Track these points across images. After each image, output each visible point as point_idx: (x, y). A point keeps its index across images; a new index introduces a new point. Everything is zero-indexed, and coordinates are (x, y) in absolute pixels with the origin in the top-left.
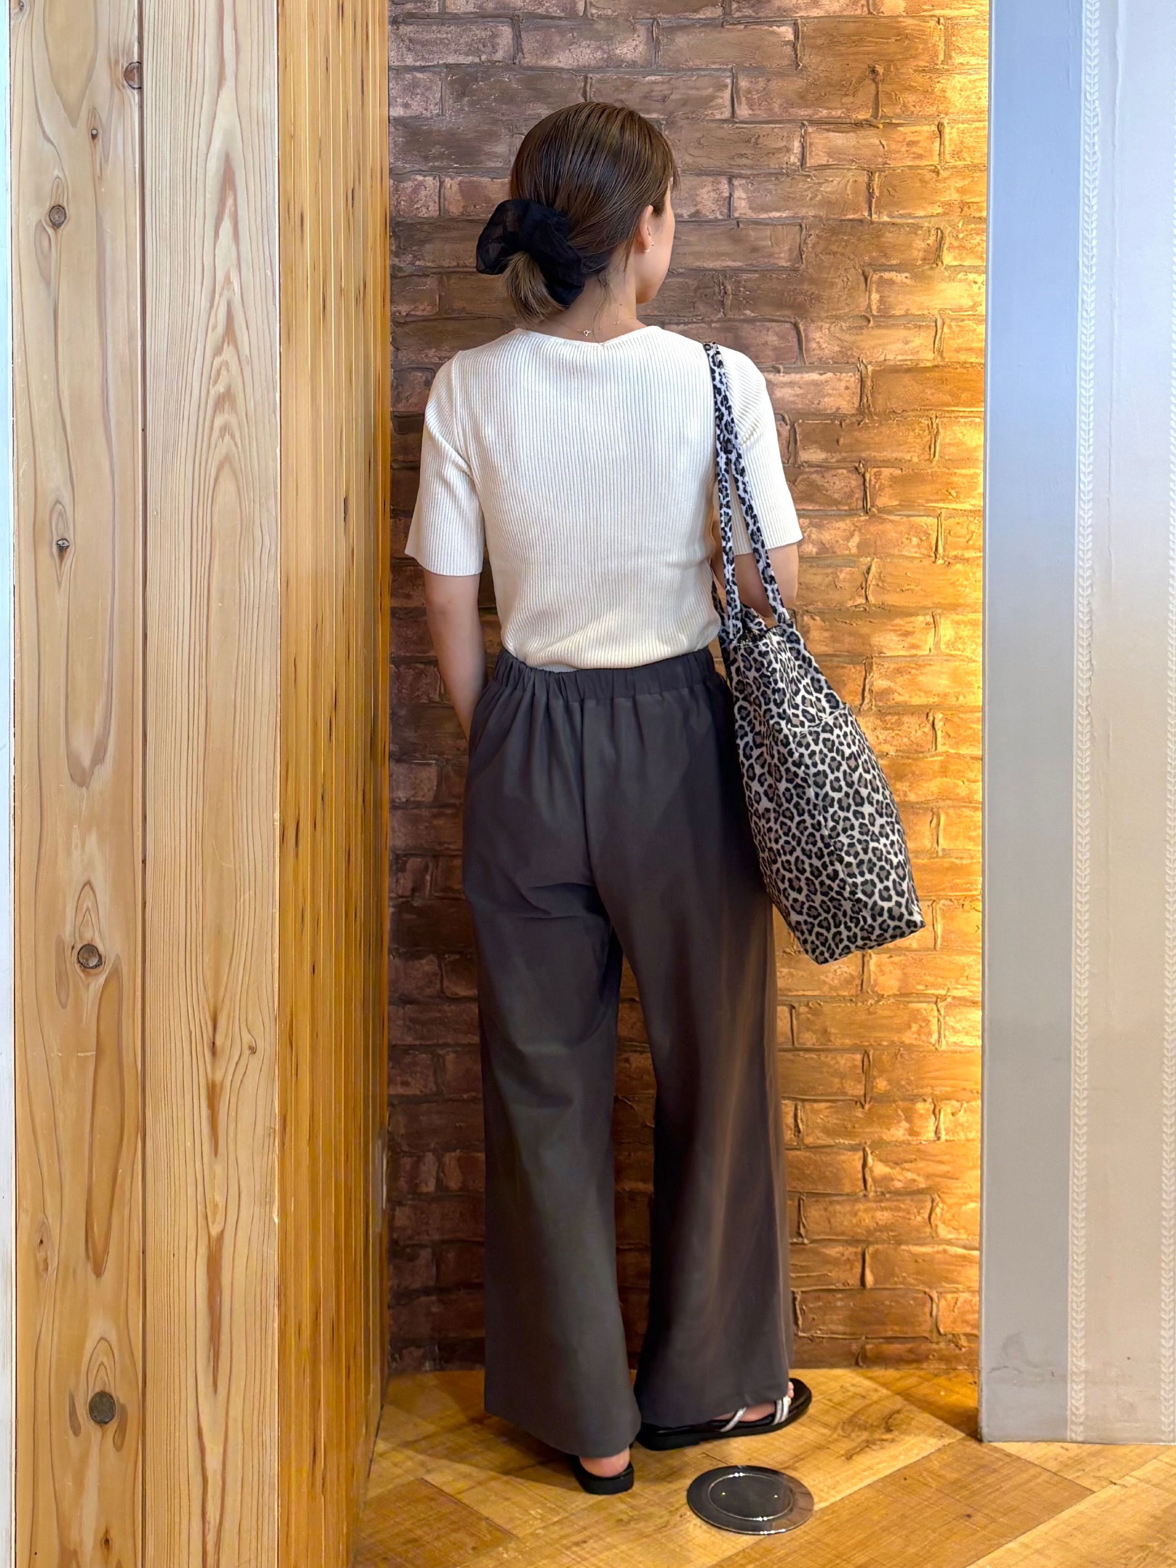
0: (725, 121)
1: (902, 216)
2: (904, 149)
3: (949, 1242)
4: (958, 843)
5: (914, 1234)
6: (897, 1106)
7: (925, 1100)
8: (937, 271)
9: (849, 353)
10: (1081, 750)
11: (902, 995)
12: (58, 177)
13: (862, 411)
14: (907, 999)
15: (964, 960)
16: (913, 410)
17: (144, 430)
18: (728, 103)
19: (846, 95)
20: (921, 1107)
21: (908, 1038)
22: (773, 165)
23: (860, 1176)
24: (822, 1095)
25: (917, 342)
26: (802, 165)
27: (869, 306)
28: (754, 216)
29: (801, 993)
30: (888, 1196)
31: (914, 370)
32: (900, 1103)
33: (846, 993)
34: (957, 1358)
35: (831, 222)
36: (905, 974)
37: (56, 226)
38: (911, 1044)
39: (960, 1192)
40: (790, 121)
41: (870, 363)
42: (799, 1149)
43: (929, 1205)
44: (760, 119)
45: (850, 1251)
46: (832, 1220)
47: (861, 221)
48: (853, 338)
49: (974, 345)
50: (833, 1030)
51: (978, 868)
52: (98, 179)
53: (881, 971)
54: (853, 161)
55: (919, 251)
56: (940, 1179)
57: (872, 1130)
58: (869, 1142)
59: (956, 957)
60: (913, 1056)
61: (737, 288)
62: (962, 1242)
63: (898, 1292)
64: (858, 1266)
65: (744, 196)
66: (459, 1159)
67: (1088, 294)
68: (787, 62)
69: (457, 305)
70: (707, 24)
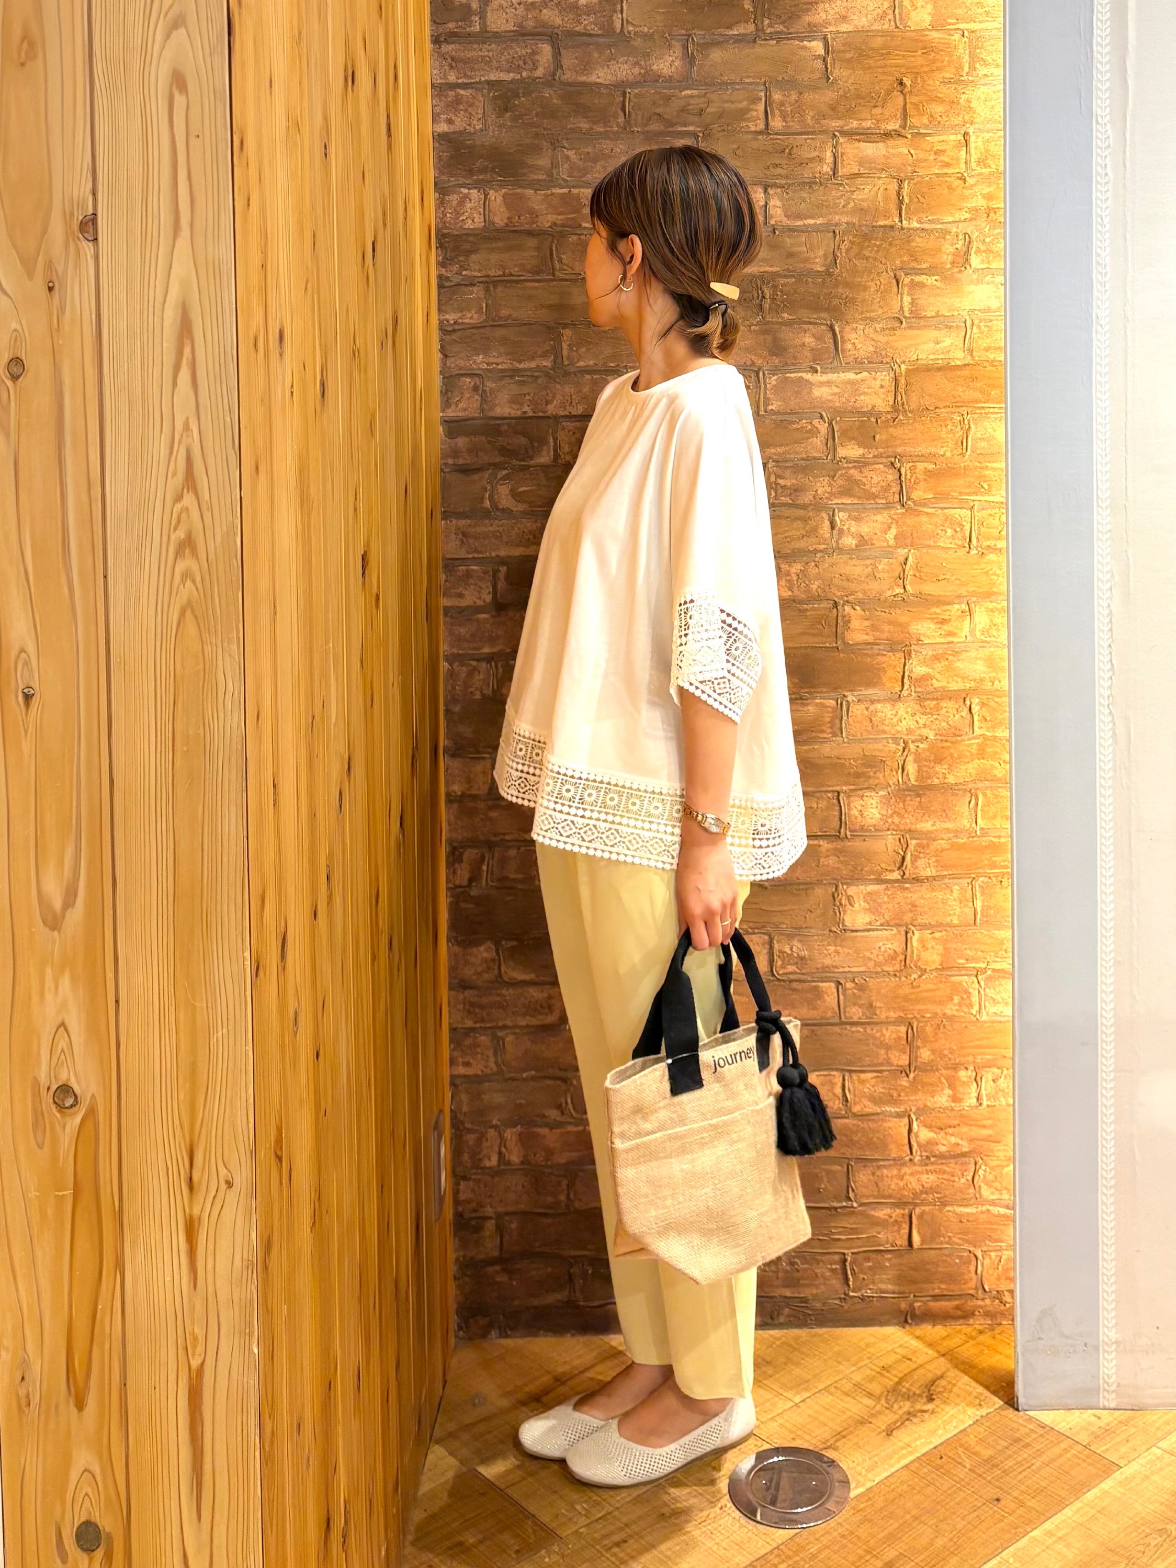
0: (760, 133)
1: (931, 222)
2: (931, 158)
3: (992, 1203)
4: (995, 822)
5: (958, 1196)
6: (941, 1075)
7: (967, 1068)
8: (965, 274)
9: (883, 353)
10: (1104, 747)
11: (943, 969)
12: (16, 330)
13: (896, 407)
14: (949, 973)
15: (1002, 934)
16: (945, 407)
17: (105, 576)
18: (762, 115)
19: (876, 106)
20: (962, 1074)
21: (951, 1009)
22: (807, 174)
23: (906, 1141)
24: (869, 1066)
25: (948, 341)
26: (834, 174)
27: (901, 308)
28: (789, 223)
29: (847, 969)
30: (932, 1159)
31: (946, 368)
32: (943, 1071)
33: (891, 969)
34: (1002, 1314)
35: (863, 228)
36: (946, 949)
37: (15, 377)
38: (954, 1016)
39: (1000, 1154)
40: (821, 132)
41: (903, 362)
42: (848, 1118)
43: (972, 1168)
44: (792, 130)
45: (896, 1213)
46: (880, 1184)
47: (892, 227)
48: (886, 339)
50: (878, 1004)
52: (55, 330)
53: (924, 946)
54: (883, 170)
55: (948, 255)
56: (981, 1143)
57: (917, 1097)
58: (914, 1109)
59: (996, 932)
60: (955, 1027)
61: (775, 293)
62: (1006, 1203)
63: (943, 1252)
64: (906, 1227)
65: (779, 203)
66: (520, 1134)
67: (1102, 309)
68: (818, 75)
69: (503, 313)
70: (740, 40)
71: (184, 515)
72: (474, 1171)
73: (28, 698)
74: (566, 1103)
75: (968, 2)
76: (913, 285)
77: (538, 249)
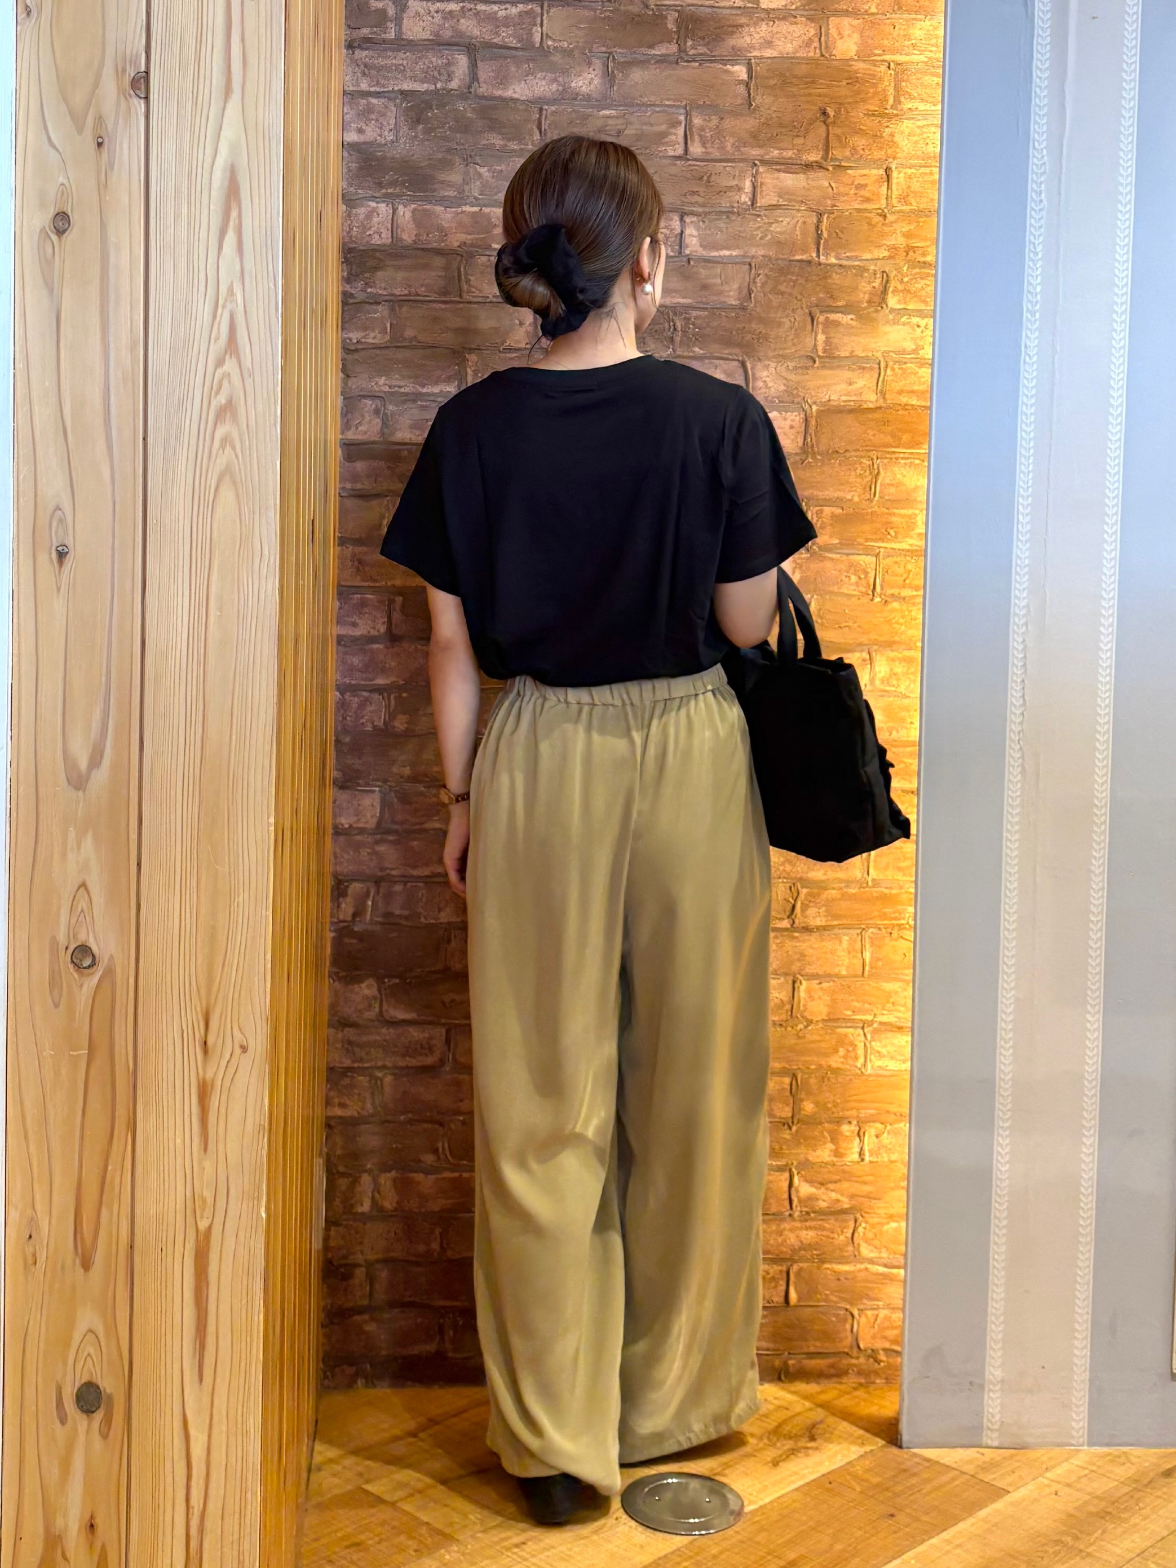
0: (679, 158)
1: (849, 258)
2: (852, 192)
3: (871, 1261)
4: (887, 870)
5: (838, 1252)
6: (824, 1128)
7: (850, 1123)
8: (881, 314)
9: (795, 392)
10: (1012, 783)
11: (829, 1020)
12: (63, 184)
13: (806, 449)
14: (836, 1024)
15: (890, 985)
16: (855, 451)
18: (681, 140)
19: (798, 136)
20: (845, 1128)
21: (835, 1062)
22: (725, 203)
23: (786, 1196)
26: (752, 204)
27: (815, 346)
28: (705, 253)
30: (813, 1215)
31: (857, 411)
32: (826, 1125)
34: (876, 1373)
35: (780, 262)
36: (833, 1000)
37: (60, 233)
38: (839, 1069)
39: (882, 1212)
40: (741, 160)
41: (815, 403)
43: (852, 1224)
44: (712, 156)
45: (775, 1269)
47: (809, 262)
48: (799, 378)
49: (916, 388)
51: (910, 897)
52: (103, 188)
53: (810, 997)
54: (802, 202)
55: (865, 293)
56: (863, 1199)
57: (799, 1151)
58: (795, 1163)
59: (884, 984)
60: (840, 1080)
61: (687, 324)
62: (884, 1261)
63: (820, 1309)
64: (783, 1283)
65: (695, 233)
66: (395, 1180)
67: (1031, 339)
68: (739, 101)
69: (409, 333)
70: (663, 60)
71: (225, 382)
72: (345, 1217)
73: (61, 555)
74: (443, 1148)
75: (896, 33)
76: (828, 323)
77: (446, 268)
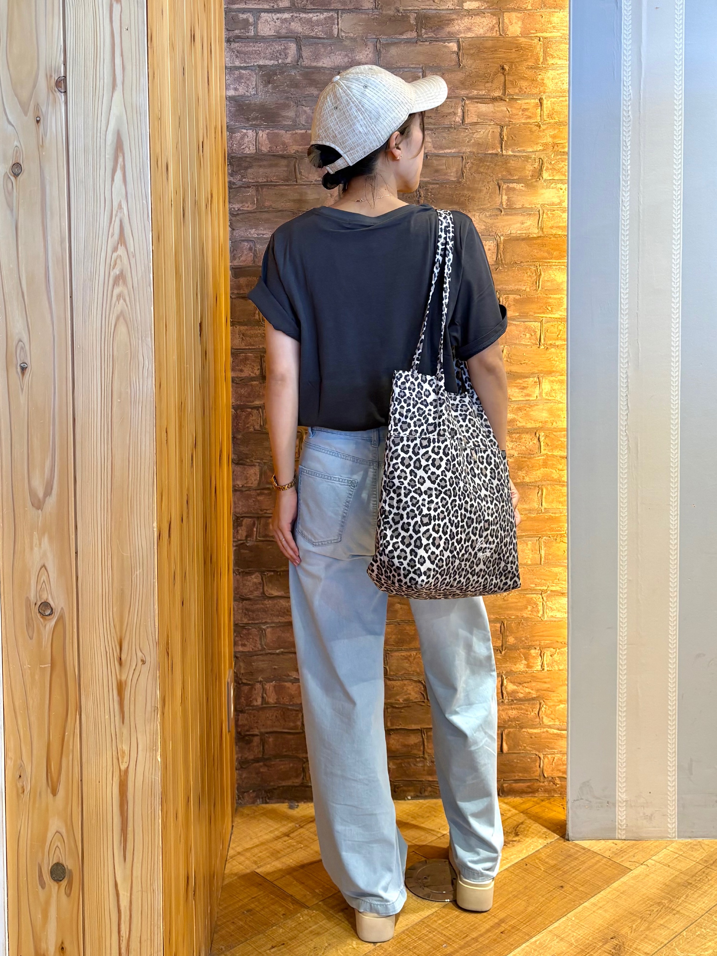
1: (519, 151)
2: (520, 113)
3: (550, 727)
4: (553, 504)
5: (530, 723)
6: (521, 652)
7: (535, 648)
8: (540, 182)
9: (490, 230)
10: (622, 455)
11: (522, 590)
12: (17, 146)
13: (497, 262)
14: (525, 592)
15: (556, 570)
16: (527, 262)
17: (71, 297)
19: (488, 82)
20: (533, 651)
21: (526, 614)
22: (447, 122)
25: (528, 223)
26: (463, 123)
27: (501, 203)
28: (436, 152)
30: (515, 701)
31: (527, 239)
32: (522, 650)
34: (554, 791)
35: (479, 155)
36: (524, 578)
37: (16, 175)
38: (529, 618)
39: (555, 699)
40: (456, 97)
41: (502, 235)
43: (538, 706)
47: (497, 154)
48: (492, 221)
49: (561, 225)
51: (564, 519)
52: (41, 146)
54: (491, 120)
55: (529, 171)
56: (544, 692)
57: (506, 665)
58: (504, 672)
59: (553, 568)
60: (529, 624)
61: (427, 193)
62: (558, 727)
63: (521, 755)
65: (430, 140)
66: (275, 687)
67: (625, 196)
68: (454, 63)
69: (267, 204)
70: (408, 42)
71: (118, 261)
72: (247, 708)
73: (23, 369)
75: (543, 20)
76: (509, 189)
77: (287, 166)
